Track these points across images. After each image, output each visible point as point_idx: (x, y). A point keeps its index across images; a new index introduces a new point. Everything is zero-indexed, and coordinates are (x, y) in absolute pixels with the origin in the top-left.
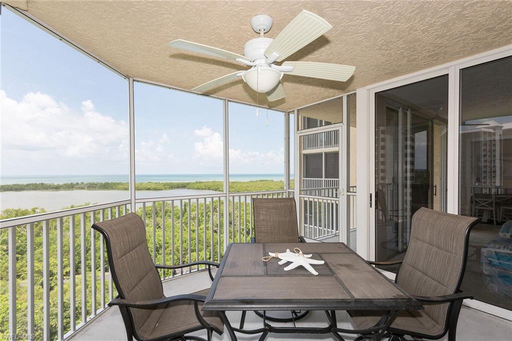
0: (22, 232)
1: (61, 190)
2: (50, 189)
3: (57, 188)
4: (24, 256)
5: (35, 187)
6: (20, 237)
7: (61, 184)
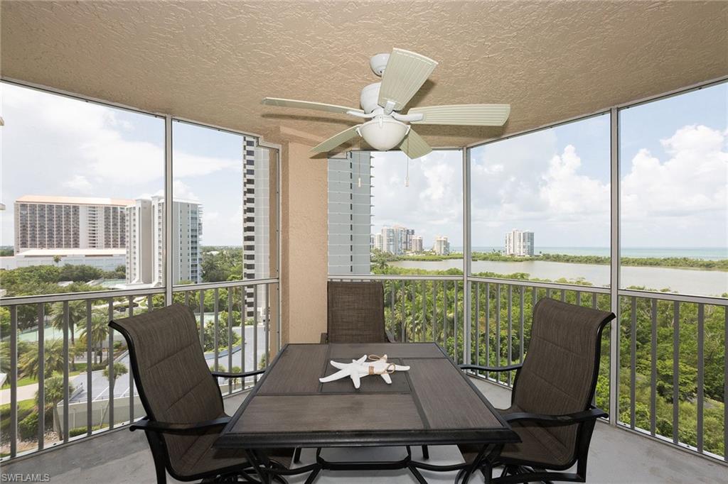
0: (645, 316)
1: (714, 270)
2: (697, 266)
3: (709, 266)
4: (645, 346)
5: (675, 262)
6: (642, 321)
7: (715, 260)
